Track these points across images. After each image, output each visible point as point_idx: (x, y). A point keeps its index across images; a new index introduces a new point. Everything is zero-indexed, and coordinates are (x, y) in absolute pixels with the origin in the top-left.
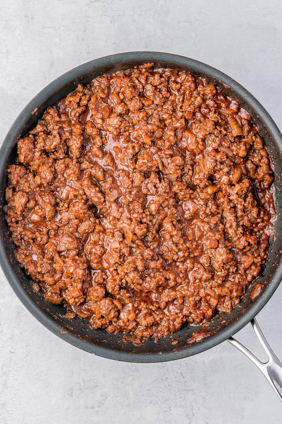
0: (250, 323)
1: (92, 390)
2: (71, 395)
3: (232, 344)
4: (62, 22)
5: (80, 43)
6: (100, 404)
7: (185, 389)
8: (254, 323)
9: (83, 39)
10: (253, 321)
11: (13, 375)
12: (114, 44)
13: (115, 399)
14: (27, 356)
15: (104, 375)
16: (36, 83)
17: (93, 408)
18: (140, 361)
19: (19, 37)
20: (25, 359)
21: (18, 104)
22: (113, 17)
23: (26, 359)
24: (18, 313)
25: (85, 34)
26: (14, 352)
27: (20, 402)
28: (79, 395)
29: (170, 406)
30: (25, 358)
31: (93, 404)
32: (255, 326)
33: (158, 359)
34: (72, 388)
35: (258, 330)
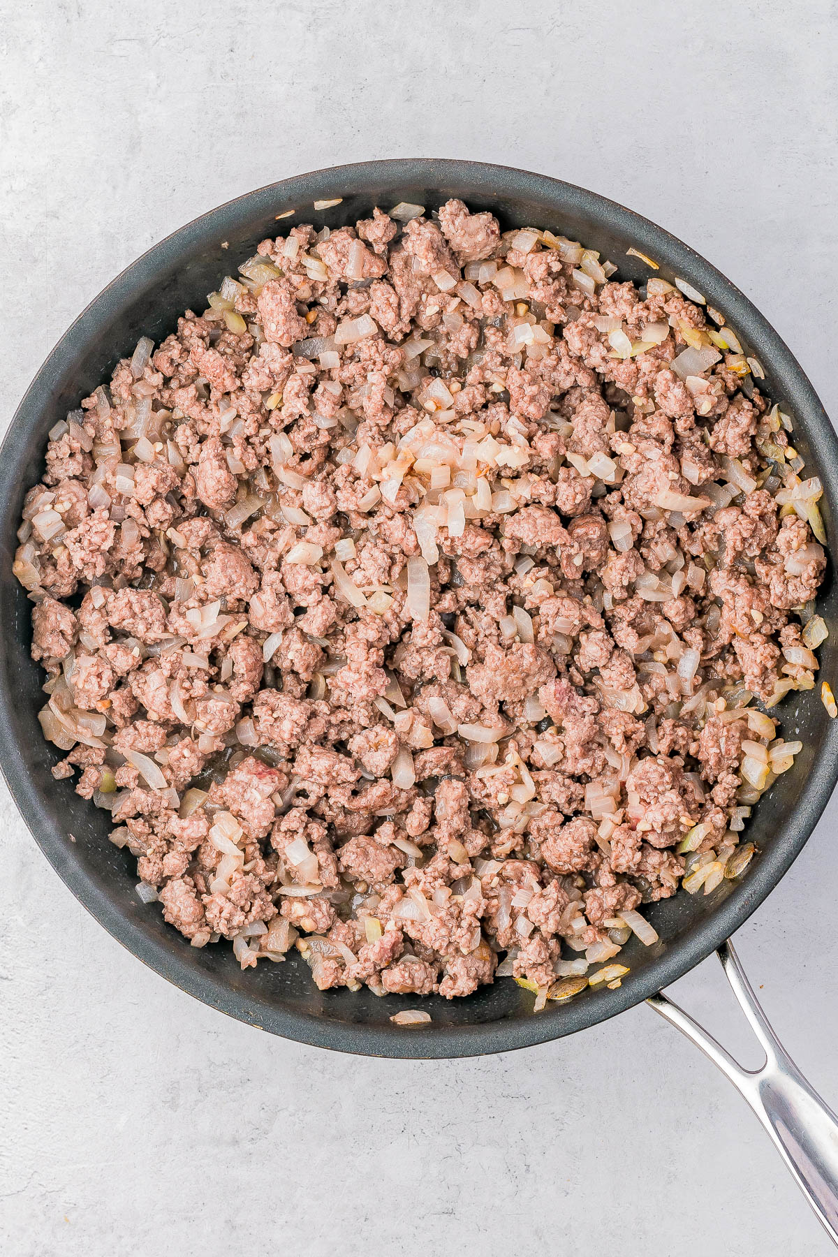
0: (715, 954)
1: (234, 1092)
2: (173, 1104)
3: (660, 1012)
4: (167, 24)
5: (218, 87)
6: (257, 1131)
7: (505, 1093)
8: (727, 956)
9: (227, 75)
10: (723, 950)
11: (6, 1044)
12: (315, 89)
13: (301, 1118)
14: (47, 988)
15: (269, 1048)
16: (87, 200)
17: (235, 1142)
18: (391, 1054)
19: (41, 65)
20: (40, 997)
21: (36, 261)
22: (314, 13)
23: (44, 998)
24: (24, 864)
25: (232, 59)
26: (10, 977)
27: (25, 1121)
28: (196, 1105)
29: (460, 1142)
30: (42, 994)
31: (237, 1131)
32: (729, 964)
33: (445, 1050)
34: (176, 1085)
35: (739, 976)
